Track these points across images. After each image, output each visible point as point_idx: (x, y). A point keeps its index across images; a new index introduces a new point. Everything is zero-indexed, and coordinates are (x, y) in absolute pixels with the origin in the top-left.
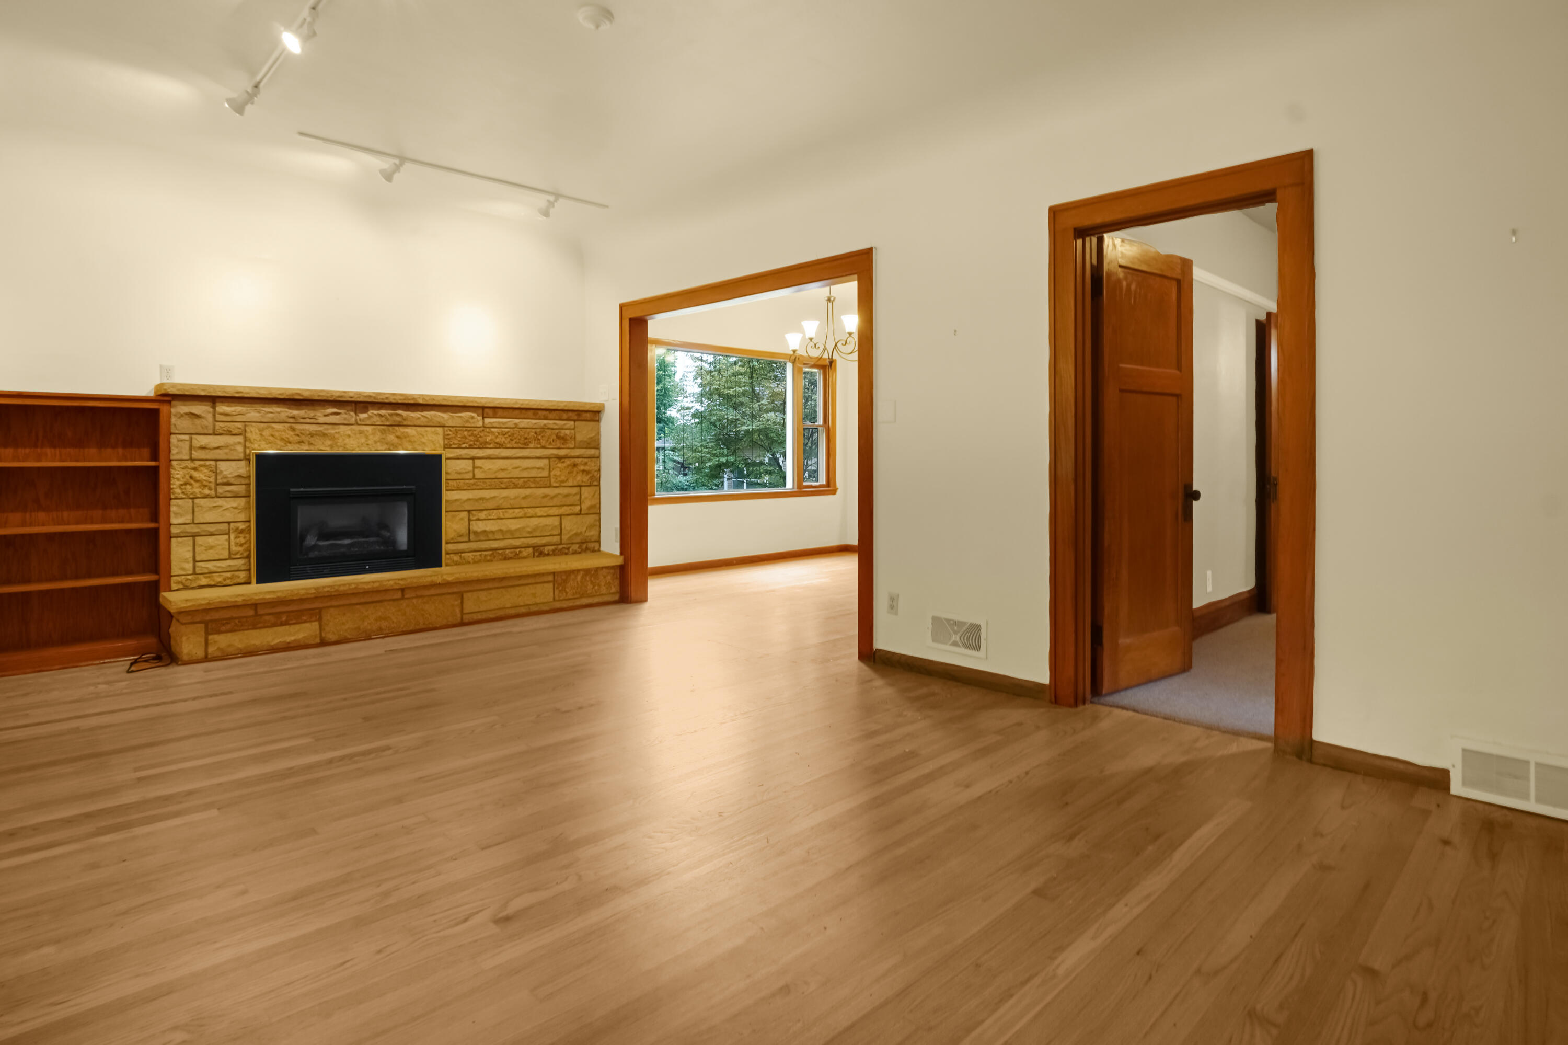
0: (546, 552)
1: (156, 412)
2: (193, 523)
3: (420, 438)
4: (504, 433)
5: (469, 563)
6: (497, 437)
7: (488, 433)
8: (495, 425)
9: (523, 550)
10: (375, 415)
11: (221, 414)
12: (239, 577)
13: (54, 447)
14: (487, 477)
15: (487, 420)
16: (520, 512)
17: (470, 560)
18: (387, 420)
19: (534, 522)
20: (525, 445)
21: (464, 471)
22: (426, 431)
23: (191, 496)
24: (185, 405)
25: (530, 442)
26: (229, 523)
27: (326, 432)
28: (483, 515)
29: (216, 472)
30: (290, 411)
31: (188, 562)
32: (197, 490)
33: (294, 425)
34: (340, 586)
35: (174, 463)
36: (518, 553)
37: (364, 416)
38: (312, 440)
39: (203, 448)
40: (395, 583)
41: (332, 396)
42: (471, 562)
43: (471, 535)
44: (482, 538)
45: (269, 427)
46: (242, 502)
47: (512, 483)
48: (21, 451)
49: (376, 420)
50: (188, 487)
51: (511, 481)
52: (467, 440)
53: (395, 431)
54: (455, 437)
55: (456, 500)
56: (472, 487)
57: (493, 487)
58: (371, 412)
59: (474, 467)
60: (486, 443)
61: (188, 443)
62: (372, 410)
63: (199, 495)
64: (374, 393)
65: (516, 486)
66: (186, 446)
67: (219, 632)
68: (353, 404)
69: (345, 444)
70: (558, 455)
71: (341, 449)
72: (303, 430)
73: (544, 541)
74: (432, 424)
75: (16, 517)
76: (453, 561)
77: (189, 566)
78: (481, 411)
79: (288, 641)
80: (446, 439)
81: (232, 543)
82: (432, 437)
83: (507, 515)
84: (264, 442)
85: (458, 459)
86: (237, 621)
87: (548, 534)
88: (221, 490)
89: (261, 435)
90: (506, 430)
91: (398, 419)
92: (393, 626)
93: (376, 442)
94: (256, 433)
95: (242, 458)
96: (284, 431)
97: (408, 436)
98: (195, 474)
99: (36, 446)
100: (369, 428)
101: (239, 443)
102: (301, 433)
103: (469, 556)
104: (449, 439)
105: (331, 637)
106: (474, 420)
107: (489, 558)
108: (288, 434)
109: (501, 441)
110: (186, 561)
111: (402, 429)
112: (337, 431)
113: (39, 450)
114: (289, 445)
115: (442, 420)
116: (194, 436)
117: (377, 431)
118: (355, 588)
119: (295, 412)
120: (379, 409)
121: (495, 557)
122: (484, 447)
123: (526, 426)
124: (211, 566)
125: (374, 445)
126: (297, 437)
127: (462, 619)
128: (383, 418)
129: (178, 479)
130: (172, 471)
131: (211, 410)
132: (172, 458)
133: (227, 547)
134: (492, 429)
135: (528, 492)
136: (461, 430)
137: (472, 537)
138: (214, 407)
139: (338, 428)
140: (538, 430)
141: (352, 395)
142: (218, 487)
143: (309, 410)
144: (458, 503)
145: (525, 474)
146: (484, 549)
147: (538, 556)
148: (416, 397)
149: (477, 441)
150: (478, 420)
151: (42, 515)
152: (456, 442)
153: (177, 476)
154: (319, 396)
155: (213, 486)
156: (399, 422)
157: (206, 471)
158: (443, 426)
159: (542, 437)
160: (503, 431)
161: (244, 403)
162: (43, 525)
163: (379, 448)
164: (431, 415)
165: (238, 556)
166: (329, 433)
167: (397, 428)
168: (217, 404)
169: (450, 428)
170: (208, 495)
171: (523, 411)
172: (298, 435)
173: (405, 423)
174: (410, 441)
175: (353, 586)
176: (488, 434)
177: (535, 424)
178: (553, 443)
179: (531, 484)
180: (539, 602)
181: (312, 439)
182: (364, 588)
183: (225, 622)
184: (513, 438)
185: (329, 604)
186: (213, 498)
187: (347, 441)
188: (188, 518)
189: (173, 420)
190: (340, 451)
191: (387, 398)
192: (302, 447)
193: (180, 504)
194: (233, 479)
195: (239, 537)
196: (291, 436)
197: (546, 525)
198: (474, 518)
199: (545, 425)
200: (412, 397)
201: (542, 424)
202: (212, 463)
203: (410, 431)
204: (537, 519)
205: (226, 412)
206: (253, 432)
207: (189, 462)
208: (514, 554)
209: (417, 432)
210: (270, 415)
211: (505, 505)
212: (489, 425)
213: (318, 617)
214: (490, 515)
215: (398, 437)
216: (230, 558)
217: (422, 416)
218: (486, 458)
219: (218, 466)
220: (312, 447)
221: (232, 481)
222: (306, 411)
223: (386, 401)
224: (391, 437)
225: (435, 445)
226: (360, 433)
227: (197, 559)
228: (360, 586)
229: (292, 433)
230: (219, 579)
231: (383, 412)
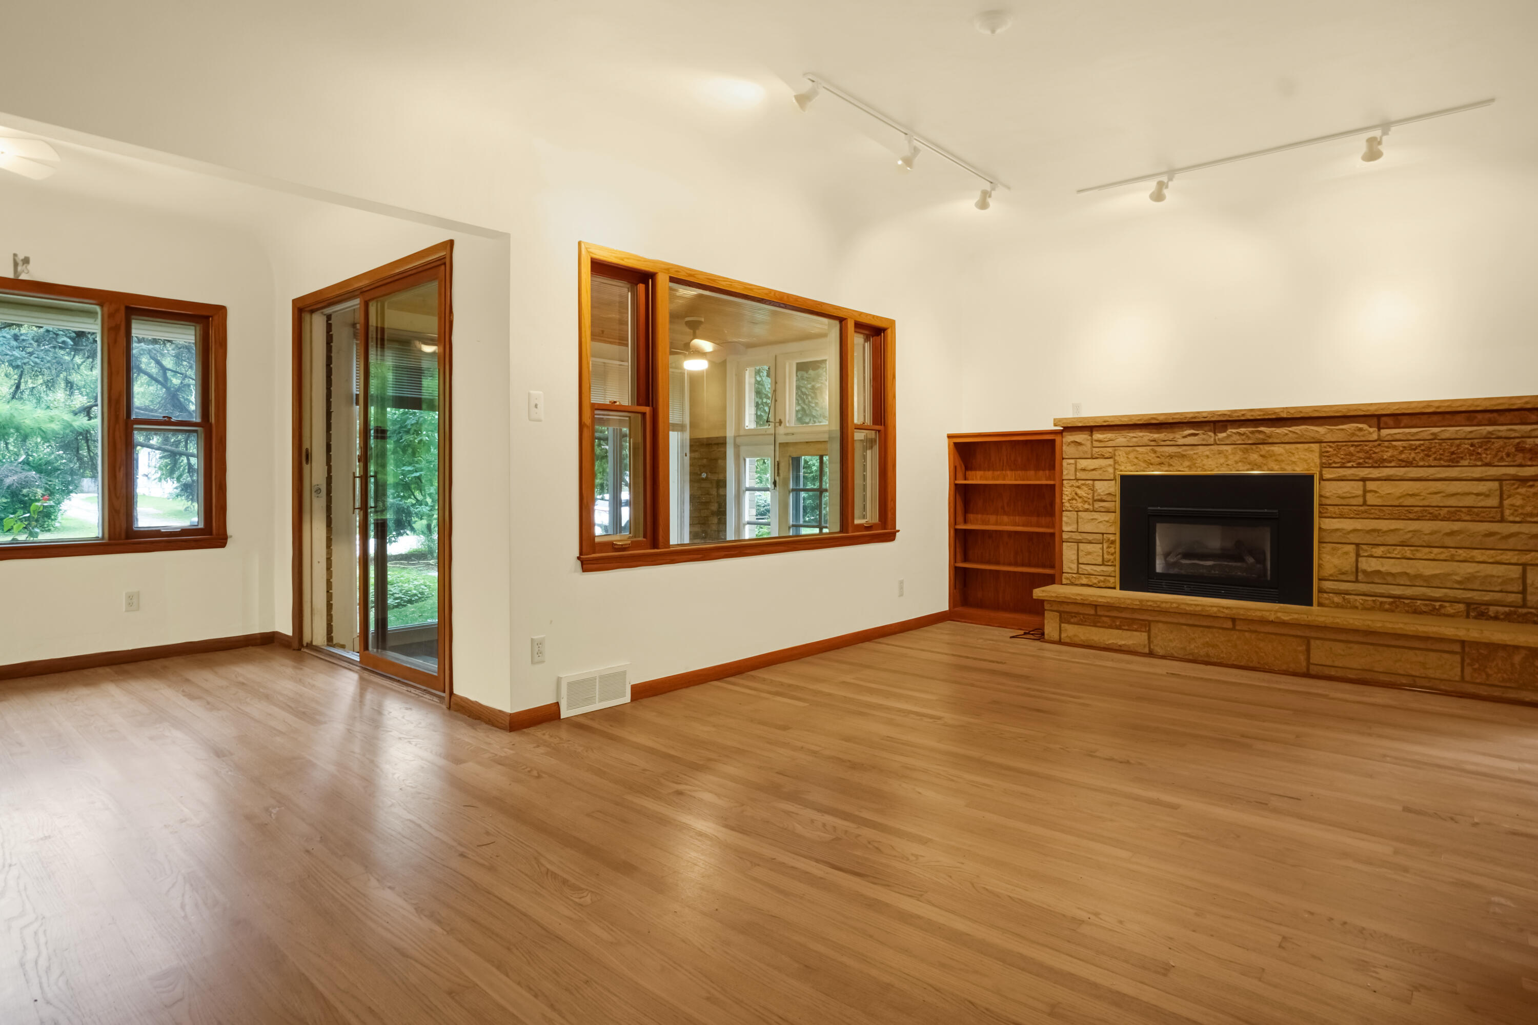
0: (1491, 614)
1: (1053, 441)
2: (1077, 531)
3: (1289, 456)
4: (1414, 447)
5: (1357, 608)
6: (1401, 452)
7: (1388, 447)
8: (1398, 437)
9: (1447, 604)
10: (1234, 433)
11: (1096, 441)
12: (1109, 581)
13: (1012, 470)
14: (1386, 504)
15: (1384, 432)
16: (1442, 553)
17: (1358, 604)
18: (1249, 438)
19: (1470, 568)
20: (1453, 462)
21: (1348, 495)
22: (1297, 448)
23: (1076, 510)
24: (1071, 435)
25: (1462, 458)
26: (1103, 534)
27: (1184, 453)
28: (1379, 551)
29: (1093, 489)
30: (1152, 435)
31: (1074, 563)
32: (1080, 505)
33: (1155, 448)
34: (1162, 602)
35: (1065, 482)
36: (1437, 607)
37: (1222, 435)
38: (1171, 462)
39: (1084, 470)
40: (1219, 611)
41: (1186, 417)
42: (1360, 608)
43: (1359, 574)
44: (1377, 580)
45: (1134, 450)
46: (1111, 517)
47: (1428, 513)
48: (997, 473)
49: (1236, 438)
50: (1074, 502)
51: (1426, 511)
52: (1355, 458)
53: (1258, 450)
54: (1336, 455)
55: (1337, 530)
56: (1363, 516)
57: (1396, 516)
58: (1230, 431)
59: (1365, 492)
60: (1385, 460)
61: (1073, 466)
62: (1231, 429)
63: (1081, 509)
64: (1229, 411)
65: (1435, 518)
66: (1072, 468)
67: (1069, 623)
68: (1212, 424)
69: (1204, 465)
70: (1518, 476)
71: (1199, 469)
72: (1163, 452)
73: (1487, 597)
74: (1305, 441)
75: (993, 518)
76: (1333, 602)
77: (1074, 566)
78: (1375, 420)
79: (1119, 644)
80: (1325, 456)
81: (1105, 552)
82: (1306, 455)
83: (1418, 555)
84: (1129, 464)
85: (1342, 480)
86: (1082, 616)
87: (1497, 589)
88: (1097, 505)
89: (1127, 457)
90: (1418, 443)
91: (1261, 436)
92: (1222, 655)
93: (1237, 462)
94: (1123, 456)
95: (1112, 478)
96: (1147, 453)
97: (1274, 455)
98: (1079, 492)
99: (1003, 470)
100: (1229, 448)
101: (1110, 465)
102: (1161, 455)
103: (1356, 600)
104: (1328, 457)
105: (1159, 651)
106: (1362, 433)
107: (1387, 606)
108: (1150, 456)
109: (1408, 458)
110: (1072, 562)
111: (1267, 448)
112: (1195, 452)
113: (1004, 472)
114: (1151, 466)
115: (1317, 435)
116: (1078, 460)
117: (1238, 451)
118: (1177, 607)
119: (1156, 436)
120: (1239, 427)
121: (1397, 607)
122: (1381, 465)
123: (1454, 436)
124: (1089, 568)
125: (1235, 465)
126: (1158, 459)
127: (1308, 669)
128: (1244, 437)
129: (1067, 495)
130: (1064, 489)
131: (1090, 438)
132: (1064, 478)
133: (1101, 554)
134: (1394, 443)
135: (1456, 526)
136: (1346, 445)
137: (1361, 577)
138: (1091, 436)
139: (1198, 449)
140: (1476, 441)
141: (1205, 415)
142: (1095, 503)
143: (1168, 433)
144: (1339, 534)
145: (1452, 502)
146: (1379, 595)
147: (1475, 618)
148: (1277, 411)
149: (1369, 458)
150: (1372, 433)
151: (1005, 519)
152: (1338, 460)
153: (1066, 493)
154: (1173, 419)
155: (1091, 501)
156: (1264, 440)
157: (1086, 489)
158: (1320, 442)
159: (1486, 449)
160: (1411, 445)
161: (1113, 430)
162: (1006, 525)
163: (1241, 469)
164: (1300, 430)
165: (1110, 564)
166: (1188, 454)
167: (1261, 446)
168: (1094, 433)
169: (1331, 444)
170: (1088, 509)
171: (1448, 416)
172: (1158, 457)
173: (1270, 441)
174: (1276, 460)
175: (1175, 605)
176: (1386, 450)
177: (1471, 432)
178: (1509, 459)
179: (1463, 515)
180: (1432, 676)
181: (1171, 460)
182: (1185, 609)
183: (1073, 615)
184: (1430, 453)
185: (1157, 619)
186: (1091, 511)
187: (1205, 461)
188: (1072, 528)
189: (1064, 448)
190: (1200, 472)
191: (1243, 415)
192: (1162, 468)
193: (1069, 515)
194: (1105, 497)
195: (1111, 547)
196: (1153, 458)
197: (1493, 576)
198: (1366, 554)
199: (1490, 433)
200: (1273, 411)
201: (1484, 432)
202: (1090, 482)
203: (1277, 449)
204: (1475, 564)
205: (1100, 439)
206: (1121, 455)
207: (1075, 481)
208: (1430, 608)
209: (1285, 450)
210: (1135, 440)
211: (1415, 541)
212: (1389, 438)
213: (1147, 629)
214: (1390, 553)
215: (1262, 456)
216: (1103, 564)
217: (1290, 431)
218: (1385, 480)
219: (1095, 485)
220: (1171, 469)
221: (1104, 498)
222: (1166, 434)
223: (1243, 418)
224: (1254, 457)
225: (1308, 464)
226: (1220, 453)
227: (1080, 562)
228: (1183, 606)
229: (1153, 455)
230: (1095, 581)
231: (1242, 430)
